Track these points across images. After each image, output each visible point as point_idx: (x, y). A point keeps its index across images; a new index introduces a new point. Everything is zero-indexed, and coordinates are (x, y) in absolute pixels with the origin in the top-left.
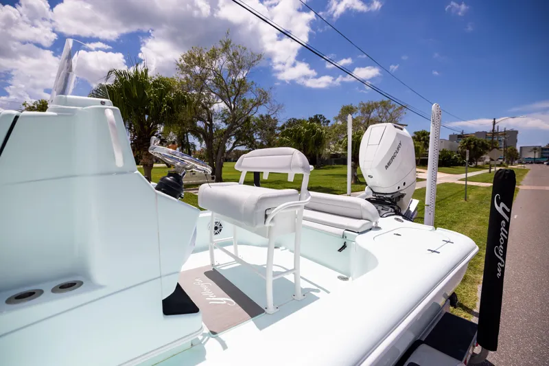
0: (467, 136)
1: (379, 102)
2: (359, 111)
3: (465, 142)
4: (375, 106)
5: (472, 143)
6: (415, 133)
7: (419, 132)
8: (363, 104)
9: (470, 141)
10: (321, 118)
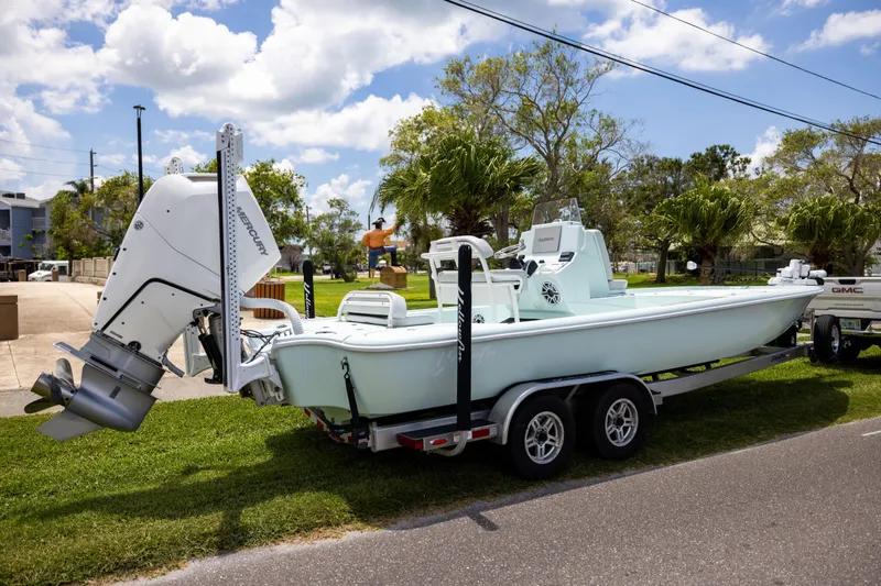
10: (726, 154)
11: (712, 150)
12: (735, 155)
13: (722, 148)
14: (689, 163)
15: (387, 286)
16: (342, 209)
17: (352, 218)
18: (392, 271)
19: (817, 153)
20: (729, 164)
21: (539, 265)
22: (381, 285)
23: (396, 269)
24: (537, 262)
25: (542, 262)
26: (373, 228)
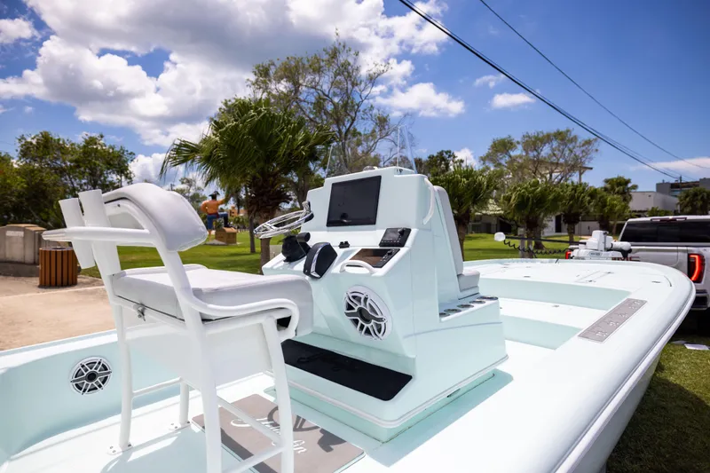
0: (688, 185)
1: (552, 132)
2: (520, 147)
3: (686, 197)
4: (547, 139)
5: (699, 197)
6: (607, 181)
7: (612, 180)
8: (529, 137)
9: (695, 195)
10: (450, 156)
11: (441, 153)
12: (454, 157)
13: (447, 152)
14: (427, 161)
15: (221, 243)
16: (190, 186)
17: (198, 192)
18: (224, 230)
19: (513, 153)
20: (451, 162)
21: (339, 251)
22: (216, 242)
23: (228, 230)
24: (335, 245)
25: (344, 245)
26: (211, 198)
